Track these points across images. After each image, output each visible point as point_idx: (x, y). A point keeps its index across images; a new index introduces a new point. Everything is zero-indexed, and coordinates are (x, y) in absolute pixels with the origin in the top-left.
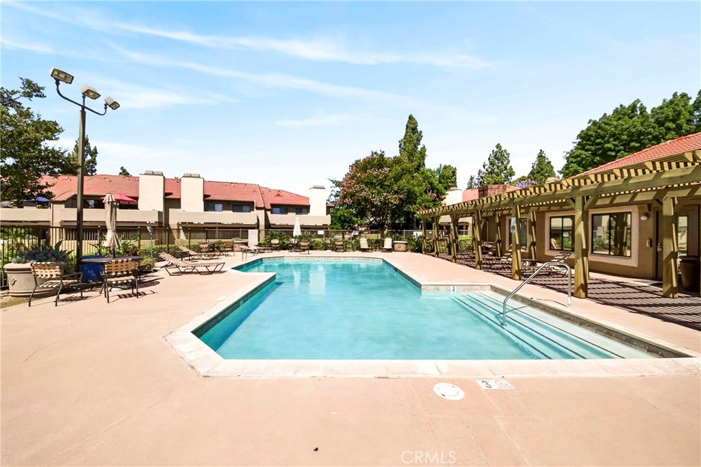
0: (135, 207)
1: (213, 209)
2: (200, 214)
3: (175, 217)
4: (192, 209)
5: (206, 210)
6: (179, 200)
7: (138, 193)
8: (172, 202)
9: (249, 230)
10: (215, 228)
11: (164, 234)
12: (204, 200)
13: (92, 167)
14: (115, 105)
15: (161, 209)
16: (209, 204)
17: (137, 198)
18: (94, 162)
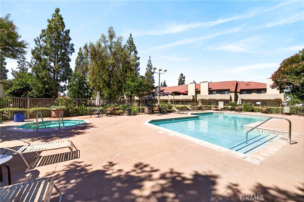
0: (187, 94)
1: (212, 94)
2: (207, 96)
3: (199, 97)
4: (204, 94)
5: (209, 94)
6: (200, 91)
7: (188, 90)
8: (198, 92)
9: (219, 102)
10: (212, 101)
11: (192, 103)
12: (209, 90)
13: (184, 82)
14: (166, 71)
15: (194, 94)
16: (211, 92)
17: (187, 92)
18: (184, 80)
